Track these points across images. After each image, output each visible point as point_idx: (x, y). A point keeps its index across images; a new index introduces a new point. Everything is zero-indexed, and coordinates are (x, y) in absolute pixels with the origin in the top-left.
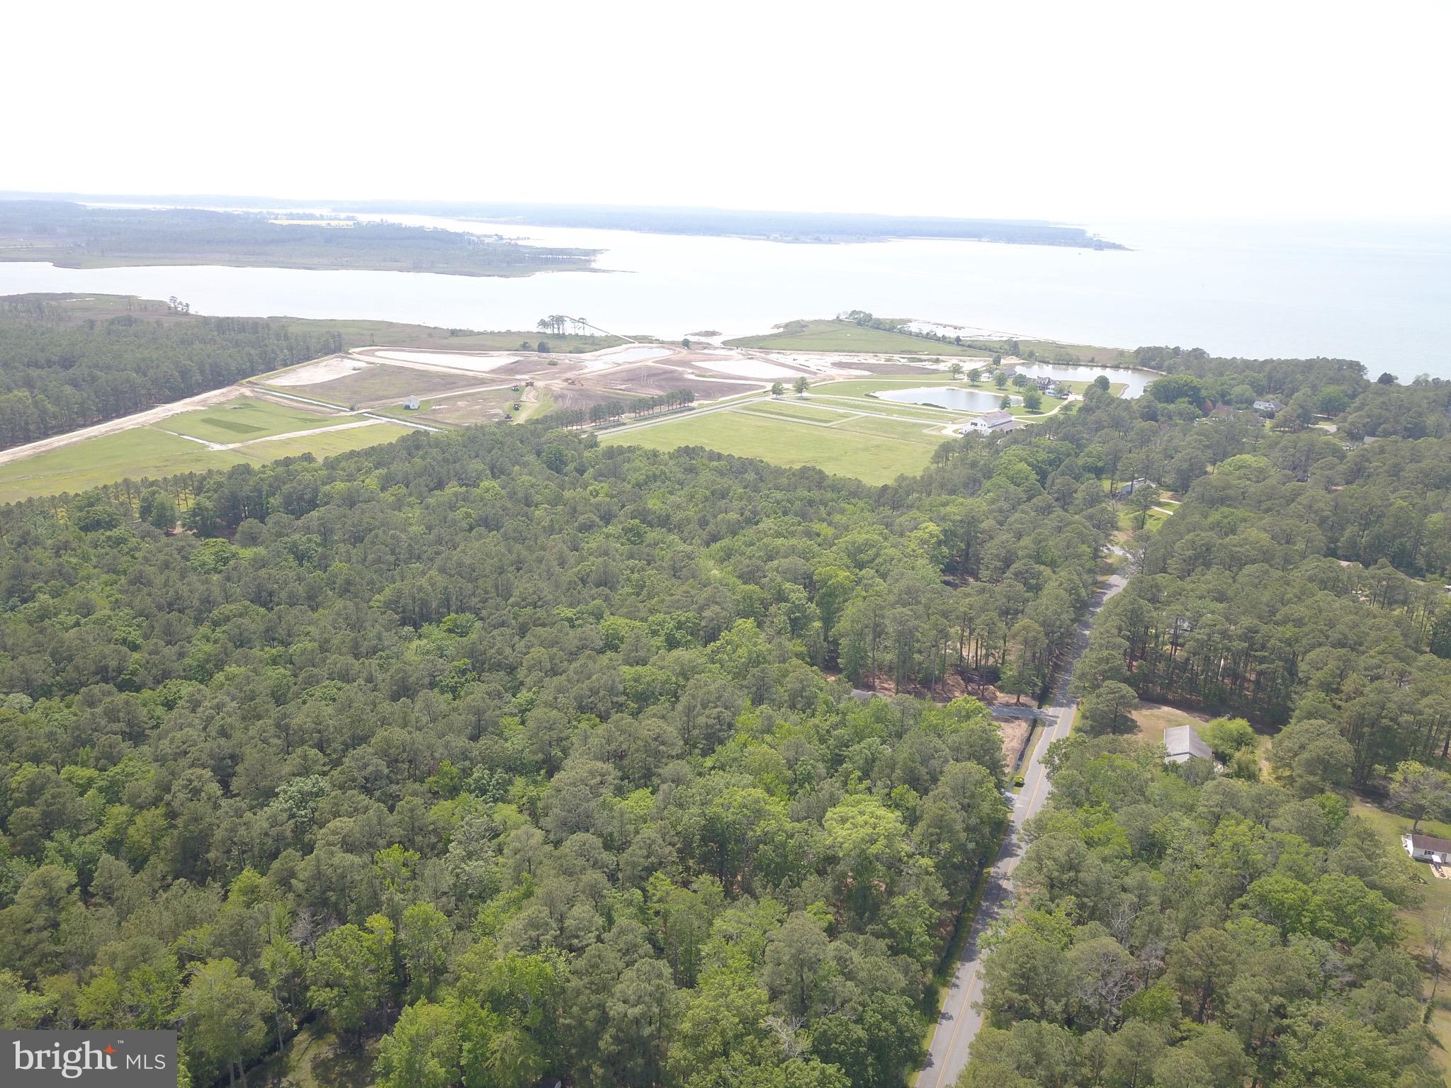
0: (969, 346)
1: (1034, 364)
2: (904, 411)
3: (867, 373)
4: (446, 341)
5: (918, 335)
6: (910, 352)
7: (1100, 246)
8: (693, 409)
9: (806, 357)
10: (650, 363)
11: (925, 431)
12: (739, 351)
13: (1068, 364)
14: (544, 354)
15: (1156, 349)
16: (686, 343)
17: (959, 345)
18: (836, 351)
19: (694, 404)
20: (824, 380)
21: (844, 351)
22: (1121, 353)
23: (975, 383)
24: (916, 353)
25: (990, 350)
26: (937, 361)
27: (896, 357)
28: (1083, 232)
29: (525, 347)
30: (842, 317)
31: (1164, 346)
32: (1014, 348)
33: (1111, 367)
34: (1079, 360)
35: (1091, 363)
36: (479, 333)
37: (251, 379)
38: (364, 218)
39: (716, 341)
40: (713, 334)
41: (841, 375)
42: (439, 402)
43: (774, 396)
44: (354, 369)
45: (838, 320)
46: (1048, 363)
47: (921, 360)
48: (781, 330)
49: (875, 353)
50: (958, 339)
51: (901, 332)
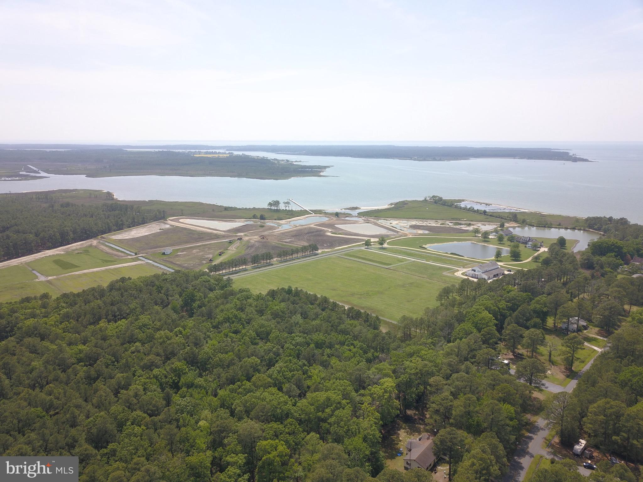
0: (491, 216)
1: (525, 226)
2: (439, 258)
3: (427, 232)
4: (220, 213)
5: (465, 209)
6: (457, 219)
7: (575, 159)
8: (318, 254)
9: (397, 222)
10: (312, 226)
11: (445, 273)
12: (363, 218)
13: (545, 227)
14: (262, 221)
15: (598, 218)
16: (337, 214)
17: (485, 215)
18: (415, 218)
19: (320, 251)
20: (401, 236)
21: (420, 219)
22: (577, 220)
23: (486, 240)
24: (459, 220)
25: (502, 218)
26: (469, 225)
27: (448, 222)
28: (567, 153)
29: (254, 217)
30: (428, 199)
31: (602, 216)
32: (514, 217)
33: (570, 229)
34: (551, 224)
35: (559, 226)
36: (240, 209)
37: (103, 236)
38: (236, 153)
39: (355, 213)
40: (356, 208)
41: (410, 233)
42: (183, 250)
43: (366, 247)
44: (160, 230)
45: (425, 200)
46: (533, 226)
47: (461, 224)
48: (393, 206)
49: (436, 220)
50: (485, 212)
51: (456, 207)
